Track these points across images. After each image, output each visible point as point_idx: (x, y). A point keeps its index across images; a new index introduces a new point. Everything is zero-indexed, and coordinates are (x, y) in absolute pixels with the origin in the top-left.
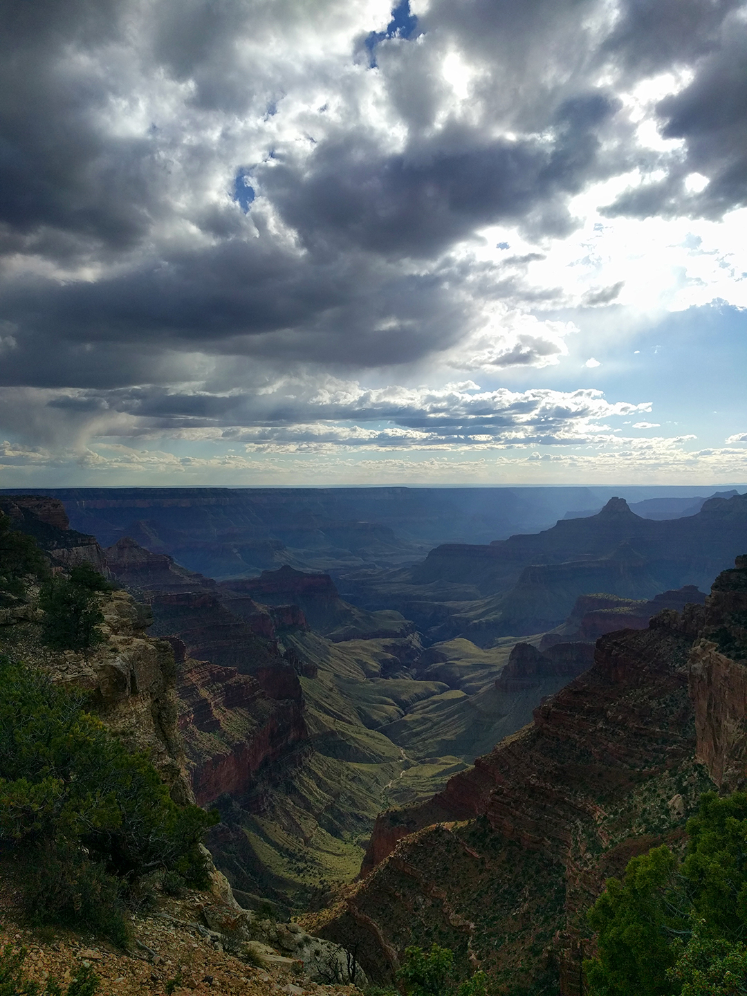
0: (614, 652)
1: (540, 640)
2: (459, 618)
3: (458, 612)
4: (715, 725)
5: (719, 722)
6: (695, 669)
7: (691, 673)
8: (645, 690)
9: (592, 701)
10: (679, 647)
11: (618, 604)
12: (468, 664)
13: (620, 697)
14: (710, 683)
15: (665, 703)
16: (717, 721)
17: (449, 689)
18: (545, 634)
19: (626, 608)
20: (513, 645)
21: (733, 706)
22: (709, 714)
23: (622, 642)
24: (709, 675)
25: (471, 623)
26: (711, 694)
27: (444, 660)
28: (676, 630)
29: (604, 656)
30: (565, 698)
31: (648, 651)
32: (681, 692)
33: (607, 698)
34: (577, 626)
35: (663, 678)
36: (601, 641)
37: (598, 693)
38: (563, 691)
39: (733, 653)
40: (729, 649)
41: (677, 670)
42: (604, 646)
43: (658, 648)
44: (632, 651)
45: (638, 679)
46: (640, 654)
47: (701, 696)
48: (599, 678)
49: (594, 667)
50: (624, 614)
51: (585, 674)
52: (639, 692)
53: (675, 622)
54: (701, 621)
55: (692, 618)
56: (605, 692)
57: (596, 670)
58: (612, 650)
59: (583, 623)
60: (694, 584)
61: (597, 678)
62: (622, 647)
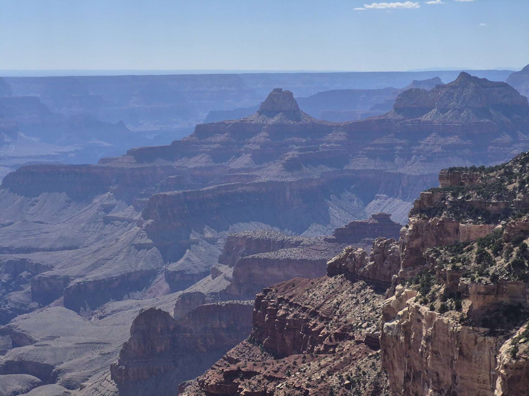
0: (281, 313)
1: (175, 302)
2: (54, 277)
3: (51, 268)
6: (389, 328)
7: (384, 335)
8: (323, 363)
9: (250, 383)
10: (367, 300)
11: (283, 244)
12: (69, 344)
13: (289, 375)
15: (349, 379)
17: (39, 384)
18: (181, 292)
19: (295, 250)
20: (135, 312)
21: (438, 375)
22: (407, 389)
23: (291, 297)
25: (72, 284)
26: (409, 361)
27: (32, 341)
28: (362, 278)
29: (267, 319)
30: (213, 383)
31: (325, 307)
32: (370, 363)
33: (271, 379)
34: (227, 278)
35: (347, 345)
36: (262, 297)
37: (258, 371)
38: (210, 372)
39: (438, 304)
40: (433, 299)
41: (365, 332)
42: (266, 304)
43: (339, 304)
44: (304, 309)
45: (312, 348)
46: (314, 314)
47: (396, 364)
48: (259, 352)
49: (252, 336)
50: (292, 257)
51: (240, 346)
52: (314, 365)
53: (362, 265)
54: (396, 261)
55: (384, 258)
56: (268, 370)
57: (256, 340)
58: (277, 310)
59: (235, 274)
60: (386, 211)
61: (257, 351)
62: (291, 305)
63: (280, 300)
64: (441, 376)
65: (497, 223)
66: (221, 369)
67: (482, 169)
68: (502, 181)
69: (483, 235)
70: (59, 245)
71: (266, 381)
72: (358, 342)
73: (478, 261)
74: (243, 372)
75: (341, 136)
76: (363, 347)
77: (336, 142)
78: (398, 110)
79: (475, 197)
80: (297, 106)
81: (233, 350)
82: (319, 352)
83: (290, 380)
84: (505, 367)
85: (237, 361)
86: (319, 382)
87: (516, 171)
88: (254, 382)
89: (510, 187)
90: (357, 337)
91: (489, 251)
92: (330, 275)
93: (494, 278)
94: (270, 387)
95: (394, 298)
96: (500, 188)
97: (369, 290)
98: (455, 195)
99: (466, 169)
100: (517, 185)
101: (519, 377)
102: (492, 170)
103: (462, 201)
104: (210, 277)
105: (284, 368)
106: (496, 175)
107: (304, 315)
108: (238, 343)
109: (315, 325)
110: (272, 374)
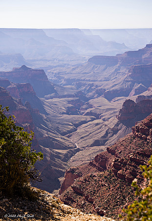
1: (136, 98)
12: (105, 108)
17: (96, 119)
20: (124, 100)
25: (106, 91)
70: (103, 80)
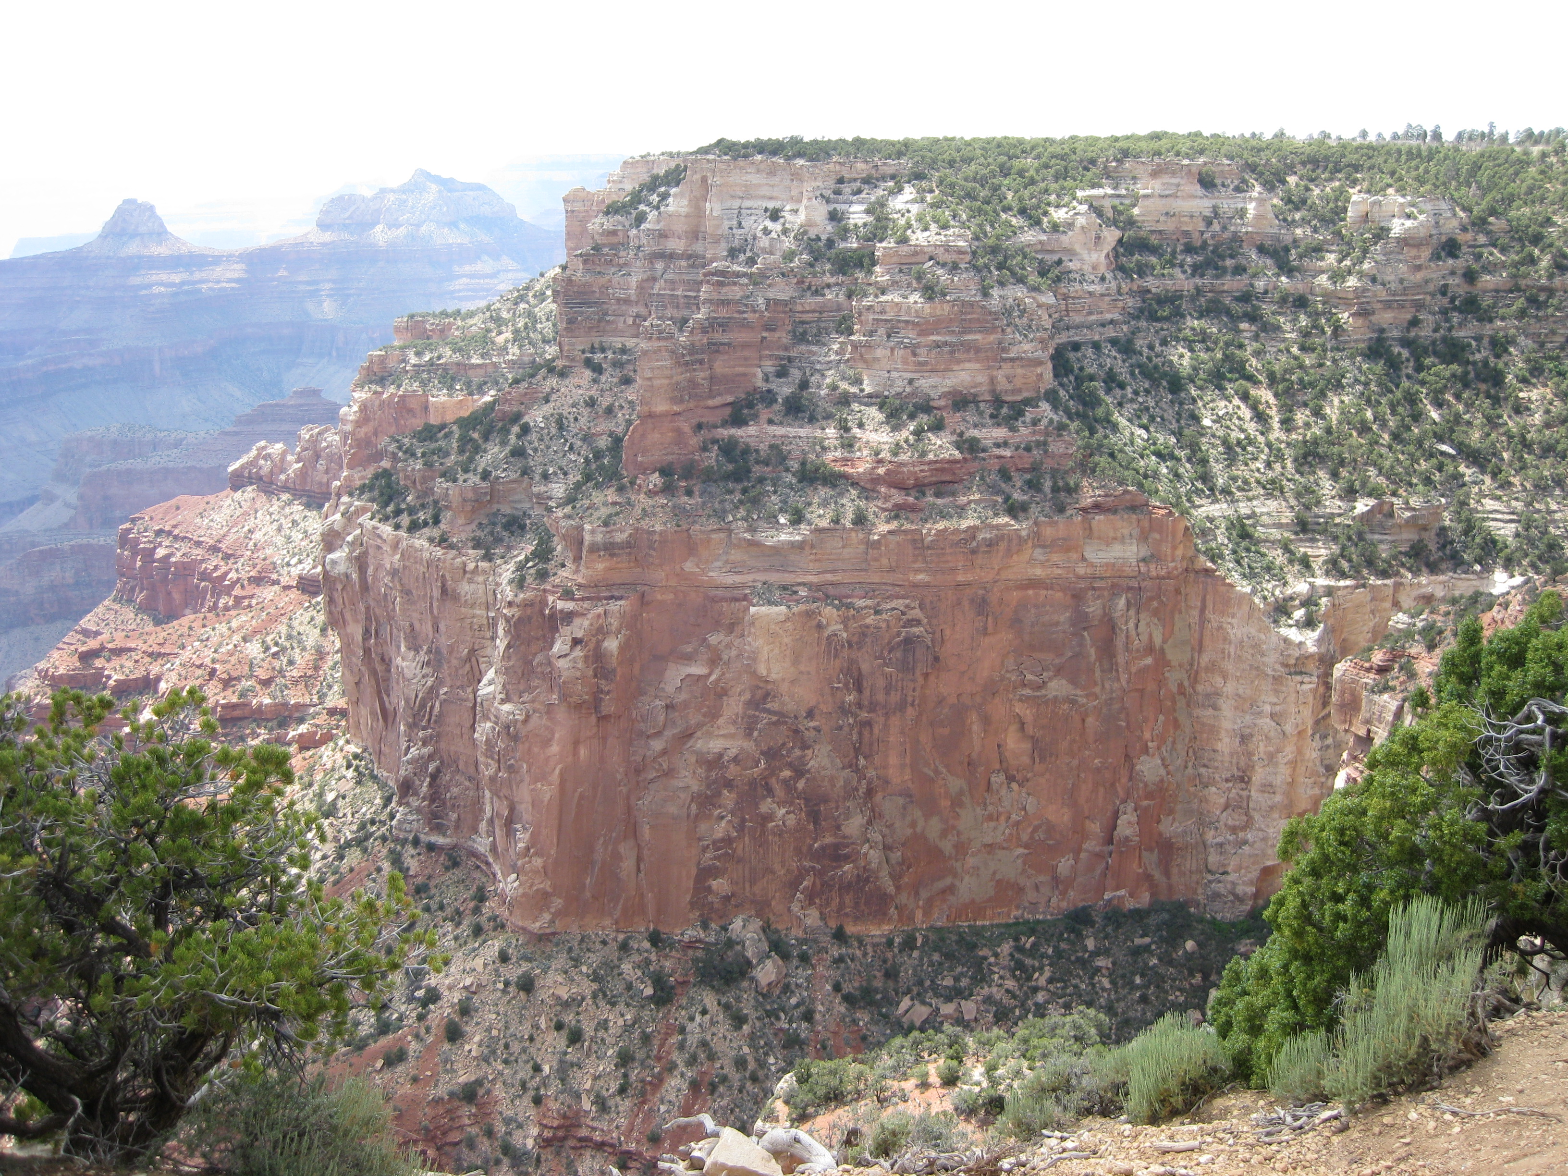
0: (160, 553)
4: (379, 668)
5: (386, 661)
6: (334, 562)
7: (325, 573)
8: (234, 624)
9: (122, 667)
10: (294, 523)
11: (155, 445)
13: (183, 647)
14: (365, 587)
15: (276, 644)
16: (383, 659)
19: (175, 453)
21: (412, 625)
22: (367, 651)
23: (175, 526)
24: (362, 569)
26: (368, 608)
28: (285, 488)
29: (139, 564)
30: (61, 671)
31: (231, 538)
32: (307, 616)
33: (155, 656)
34: (67, 505)
35: (268, 593)
36: (129, 531)
37: (133, 646)
38: (56, 654)
39: (405, 520)
40: (398, 512)
41: (295, 571)
42: (137, 542)
43: (250, 531)
44: (198, 544)
45: (216, 604)
46: (215, 549)
47: (348, 616)
48: (132, 615)
49: (118, 591)
50: (171, 465)
51: (100, 609)
52: (222, 628)
53: (283, 470)
54: (336, 461)
55: (317, 456)
56: (150, 642)
57: (126, 598)
58: (155, 548)
59: (81, 497)
60: (313, 385)
61: (128, 613)
62: (176, 538)
63: (158, 533)
64: (417, 625)
65: (483, 394)
66: (72, 648)
67: (458, 312)
68: (489, 331)
69: (465, 414)
71: (147, 660)
72: (287, 588)
73: (461, 451)
74: (111, 650)
75: (237, 271)
76: (294, 594)
77: (230, 281)
78: (323, 226)
79: (448, 355)
80: (162, 225)
81: (89, 616)
82: (227, 609)
83: (186, 655)
84: (510, 604)
85: (97, 633)
86: (231, 654)
87: (505, 315)
88: (129, 664)
89: (500, 340)
90: (285, 581)
91: (476, 436)
92: (235, 488)
93: (485, 475)
94: (155, 669)
95: (338, 516)
96: (484, 339)
97: (297, 507)
98: (418, 354)
99: (434, 316)
100: (508, 335)
101: (530, 618)
102: (471, 314)
103: (431, 363)
104: (38, 505)
105: (174, 637)
106: (476, 324)
107: (198, 553)
108: (95, 605)
109: (216, 568)
110: (156, 649)
